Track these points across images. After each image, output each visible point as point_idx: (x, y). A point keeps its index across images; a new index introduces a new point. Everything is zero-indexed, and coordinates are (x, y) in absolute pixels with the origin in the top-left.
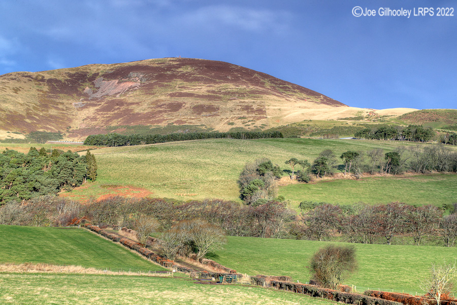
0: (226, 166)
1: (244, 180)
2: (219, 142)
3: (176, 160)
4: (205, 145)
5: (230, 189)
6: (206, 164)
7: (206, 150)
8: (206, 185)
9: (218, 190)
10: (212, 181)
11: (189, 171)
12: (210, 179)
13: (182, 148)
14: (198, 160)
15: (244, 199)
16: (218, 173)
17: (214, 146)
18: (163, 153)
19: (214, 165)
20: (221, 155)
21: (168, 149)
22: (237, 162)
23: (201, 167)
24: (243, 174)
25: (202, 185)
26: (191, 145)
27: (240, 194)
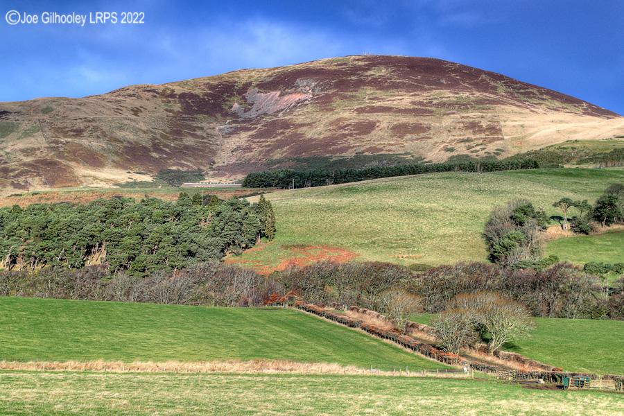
0: (463, 213)
1: (494, 233)
2: (447, 178)
3: (387, 206)
4: (426, 182)
5: (472, 247)
6: (432, 210)
7: (429, 190)
8: (435, 241)
9: (453, 248)
10: (444, 236)
11: (407, 221)
12: (441, 232)
13: (393, 188)
14: (419, 204)
15: (496, 260)
16: (451, 224)
17: (441, 183)
18: (367, 196)
19: (444, 211)
20: (452, 197)
21: (372, 189)
22: (477, 207)
23: (425, 215)
24: (490, 223)
25: (429, 242)
26: (406, 183)
27: (488, 254)
